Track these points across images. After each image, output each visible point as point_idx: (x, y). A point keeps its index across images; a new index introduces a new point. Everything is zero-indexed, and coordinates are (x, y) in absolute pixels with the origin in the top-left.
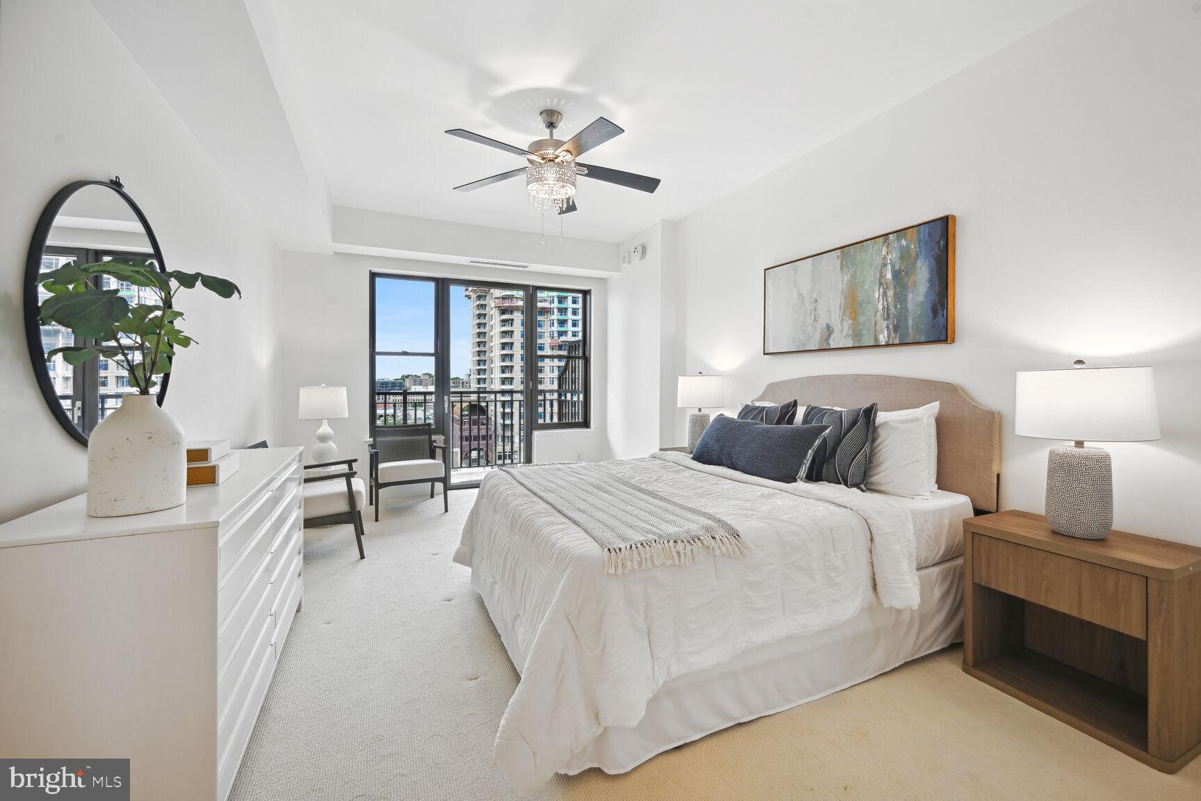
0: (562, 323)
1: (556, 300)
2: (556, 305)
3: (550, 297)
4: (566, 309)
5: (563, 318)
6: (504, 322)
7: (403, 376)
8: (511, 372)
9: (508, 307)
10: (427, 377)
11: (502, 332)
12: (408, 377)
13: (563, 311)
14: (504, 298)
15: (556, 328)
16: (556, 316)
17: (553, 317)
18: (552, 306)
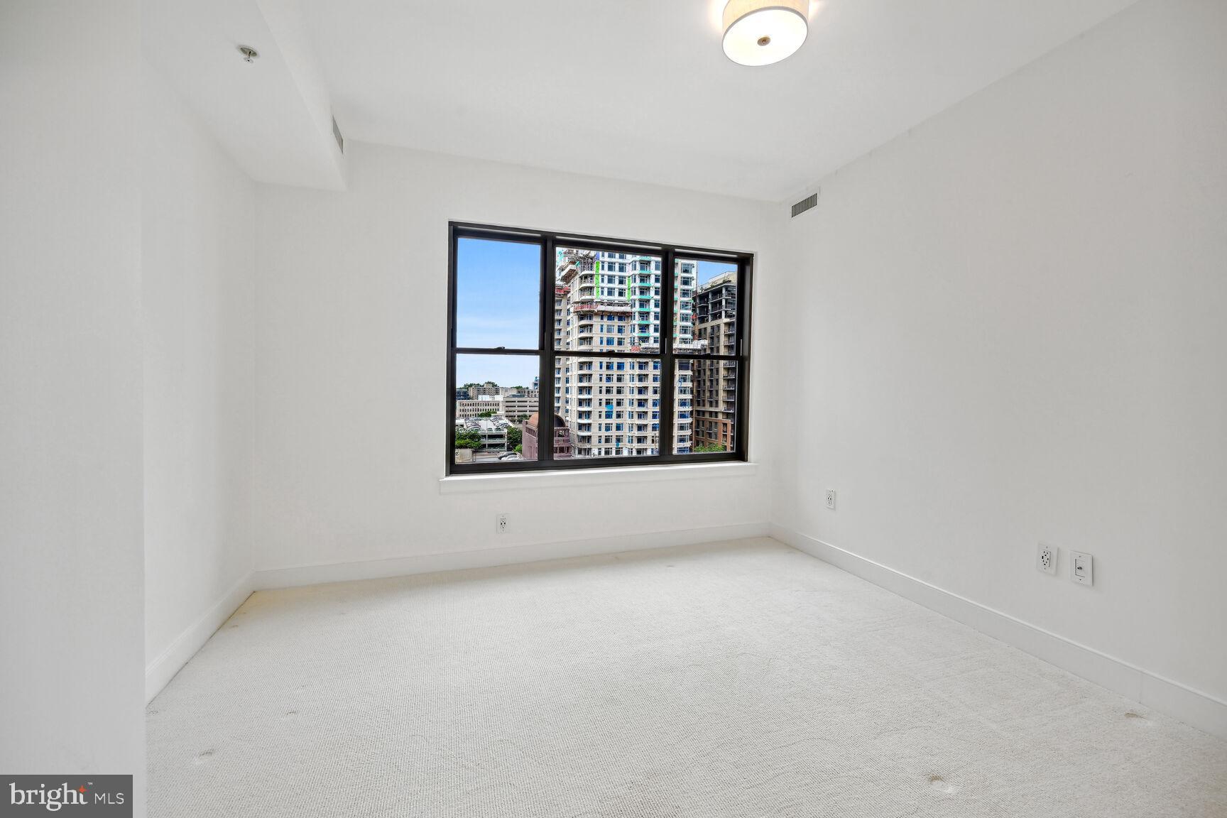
0: (644, 328)
1: (637, 304)
2: (637, 309)
3: (632, 300)
4: (648, 313)
5: (645, 322)
6: (583, 328)
7: (465, 386)
8: (589, 381)
9: (587, 311)
10: (490, 386)
11: (581, 339)
12: (471, 385)
13: (644, 315)
14: (583, 303)
15: (637, 333)
16: (637, 321)
17: (634, 322)
18: (634, 310)
